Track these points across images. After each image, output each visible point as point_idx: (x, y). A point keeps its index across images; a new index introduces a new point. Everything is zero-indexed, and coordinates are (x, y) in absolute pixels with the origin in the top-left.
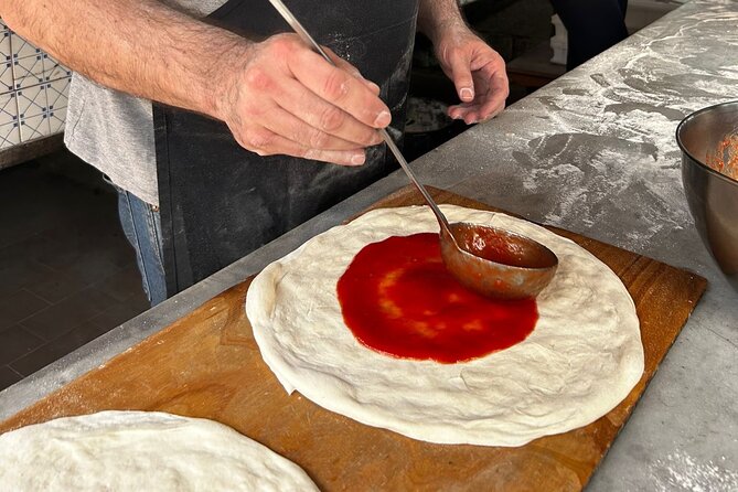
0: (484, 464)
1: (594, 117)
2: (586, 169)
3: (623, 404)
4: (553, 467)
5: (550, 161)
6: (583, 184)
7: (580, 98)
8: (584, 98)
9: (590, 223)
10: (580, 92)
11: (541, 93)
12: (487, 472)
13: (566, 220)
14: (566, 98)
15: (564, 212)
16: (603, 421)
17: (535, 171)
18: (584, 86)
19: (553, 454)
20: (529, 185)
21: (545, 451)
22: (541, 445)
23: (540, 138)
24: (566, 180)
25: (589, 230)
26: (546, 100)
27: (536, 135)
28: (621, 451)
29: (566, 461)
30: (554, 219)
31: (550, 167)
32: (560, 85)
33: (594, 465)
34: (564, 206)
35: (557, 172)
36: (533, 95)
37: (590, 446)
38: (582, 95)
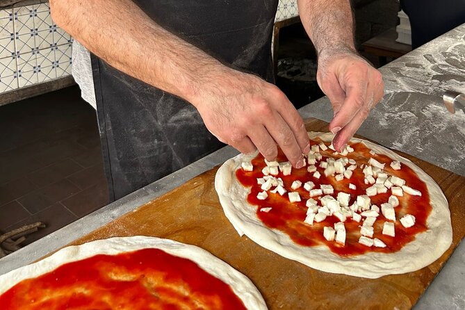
0: (354, 287)
1: (426, 82)
2: (419, 115)
3: (438, 261)
4: (395, 293)
5: (397, 109)
6: (417, 125)
7: (417, 69)
8: (419, 70)
9: (421, 150)
10: (417, 66)
11: (392, 65)
12: (356, 292)
13: (406, 147)
14: (407, 69)
15: (405, 142)
16: (426, 270)
17: (386, 115)
18: (419, 62)
19: (396, 286)
20: (383, 123)
21: (390, 283)
22: (388, 280)
23: (390, 94)
24: (406, 121)
25: (419, 154)
26: (395, 70)
27: (387, 92)
28: (436, 287)
29: (403, 290)
30: (398, 146)
31: (396, 113)
32: (404, 60)
33: (419, 294)
34: (404, 137)
35: (400, 116)
36: (386, 66)
37: (418, 283)
38: (418, 67)
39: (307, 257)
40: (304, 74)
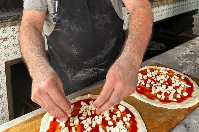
0: (167, 111)
1: (198, 50)
2: (194, 62)
3: (194, 106)
4: (179, 114)
5: (186, 60)
6: (193, 65)
7: (195, 46)
8: (196, 46)
9: (193, 73)
10: (195, 44)
11: (185, 44)
12: (167, 112)
13: (188, 72)
14: (191, 45)
15: (187, 71)
16: (190, 108)
17: (182, 61)
18: (196, 43)
19: (179, 111)
20: (180, 64)
21: (178, 111)
22: (178, 110)
23: (184, 54)
24: (189, 64)
25: (193, 75)
26: (186, 46)
27: (183, 53)
28: (193, 113)
29: (182, 113)
30: (185, 72)
31: (185, 61)
32: (190, 42)
33: (187, 114)
34: (187, 69)
35: (187, 62)
36: (183, 44)
37: (187, 112)
38: (196, 45)
39: (151, 102)
40: (153, 47)
